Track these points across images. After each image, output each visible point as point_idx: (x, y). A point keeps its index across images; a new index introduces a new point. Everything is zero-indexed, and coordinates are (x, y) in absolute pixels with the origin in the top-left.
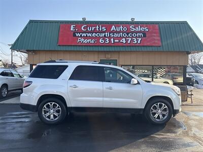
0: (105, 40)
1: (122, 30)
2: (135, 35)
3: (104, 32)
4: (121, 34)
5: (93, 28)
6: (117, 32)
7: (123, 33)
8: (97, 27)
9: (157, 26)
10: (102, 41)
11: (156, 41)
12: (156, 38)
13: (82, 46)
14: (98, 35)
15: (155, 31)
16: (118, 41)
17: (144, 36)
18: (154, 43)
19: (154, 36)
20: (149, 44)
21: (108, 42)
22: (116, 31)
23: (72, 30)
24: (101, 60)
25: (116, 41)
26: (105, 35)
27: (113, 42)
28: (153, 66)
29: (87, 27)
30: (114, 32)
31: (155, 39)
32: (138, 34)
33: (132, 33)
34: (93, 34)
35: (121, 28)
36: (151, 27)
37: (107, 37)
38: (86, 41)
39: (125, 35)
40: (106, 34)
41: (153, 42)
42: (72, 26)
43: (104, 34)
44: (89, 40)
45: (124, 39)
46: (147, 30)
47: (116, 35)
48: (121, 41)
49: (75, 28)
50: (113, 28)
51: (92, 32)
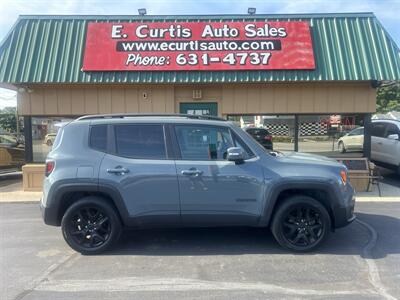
0: (189, 59)
1: (226, 35)
2: (255, 46)
3: (187, 40)
4: (225, 43)
5: (162, 31)
6: (216, 40)
7: (229, 42)
8: (172, 30)
9: (305, 24)
10: (181, 61)
11: (303, 59)
12: (302, 52)
13: (137, 71)
14: (173, 47)
15: (300, 36)
16: (217, 59)
17: (276, 48)
18: (300, 63)
19: (300, 47)
20: (286, 65)
21: (195, 62)
22: (215, 37)
23: (114, 35)
24: (181, 103)
25: (212, 59)
26: (188, 47)
27: (205, 62)
28: (296, 115)
29: (148, 29)
30: (208, 39)
31: (300, 55)
32: (262, 44)
33: (250, 42)
34: (162, 46)
35: (226, 29)
36: (293, 27)
37: (194, 52)
38: (145, 62)
39: (233, 46)
40: (192, 43)
41: (297, 60)
42: (115, 27)
43: (186, 44)
44: (152, 59)
45: (231, 55)
46: (284, 34)
47: (213, 46)
48: (225, 60)
49: (121, 31)
50: (207, 30)
51: (159, 41)
